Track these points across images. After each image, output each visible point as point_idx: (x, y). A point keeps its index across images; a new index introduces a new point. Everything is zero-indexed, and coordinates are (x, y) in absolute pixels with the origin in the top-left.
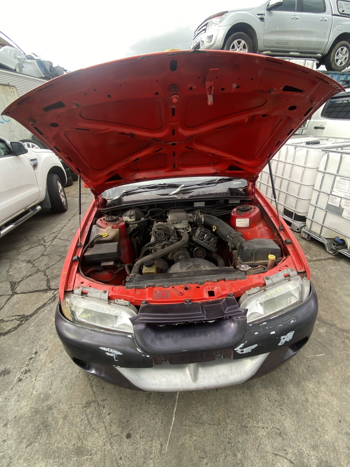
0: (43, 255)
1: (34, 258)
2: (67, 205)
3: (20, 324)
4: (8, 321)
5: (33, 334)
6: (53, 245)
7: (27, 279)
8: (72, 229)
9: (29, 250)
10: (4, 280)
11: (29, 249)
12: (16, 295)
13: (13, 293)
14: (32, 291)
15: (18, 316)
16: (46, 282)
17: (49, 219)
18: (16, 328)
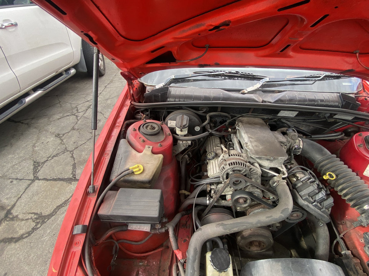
0: (73, 129)
1: (64, 132)
2: (105, 69)
3: (35, 227)
4: (23, 220)
5: (47, 249)
6: (85, 118)
7: (52, 161)
8: (107, 99)
9: (60, 120)
10: (28, 157)
11: (60, 118)
12: (38, 181)
13: (34, 177)
14: (55, 178)
15: (35, 214)
16: (71, 168)
17: (85, 83)
18: (29, 234)
